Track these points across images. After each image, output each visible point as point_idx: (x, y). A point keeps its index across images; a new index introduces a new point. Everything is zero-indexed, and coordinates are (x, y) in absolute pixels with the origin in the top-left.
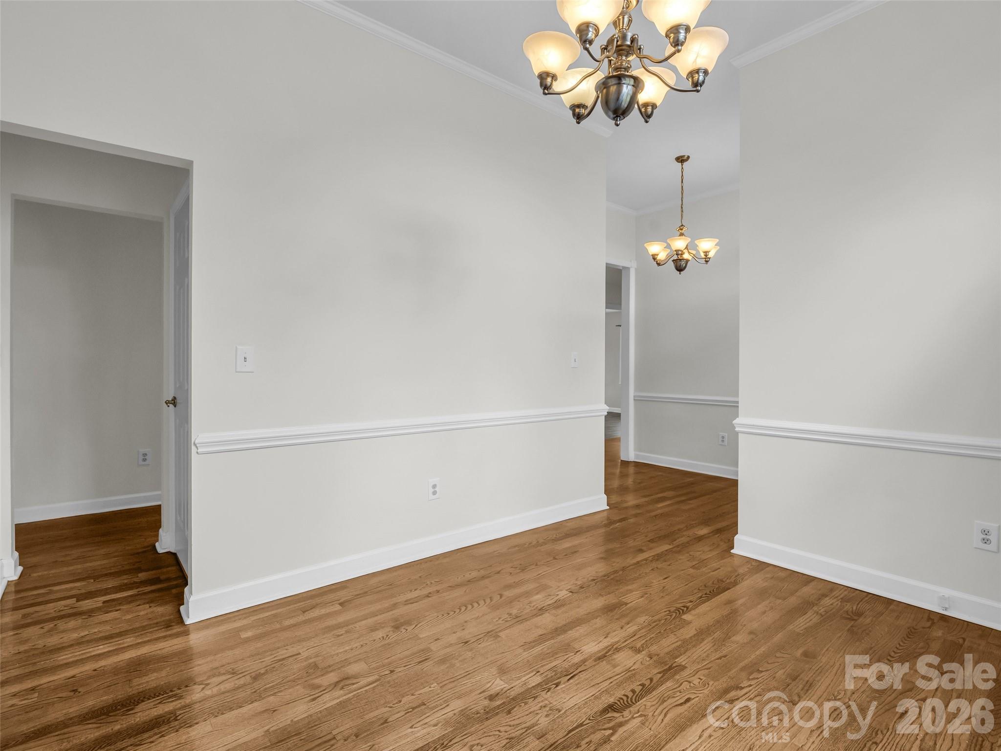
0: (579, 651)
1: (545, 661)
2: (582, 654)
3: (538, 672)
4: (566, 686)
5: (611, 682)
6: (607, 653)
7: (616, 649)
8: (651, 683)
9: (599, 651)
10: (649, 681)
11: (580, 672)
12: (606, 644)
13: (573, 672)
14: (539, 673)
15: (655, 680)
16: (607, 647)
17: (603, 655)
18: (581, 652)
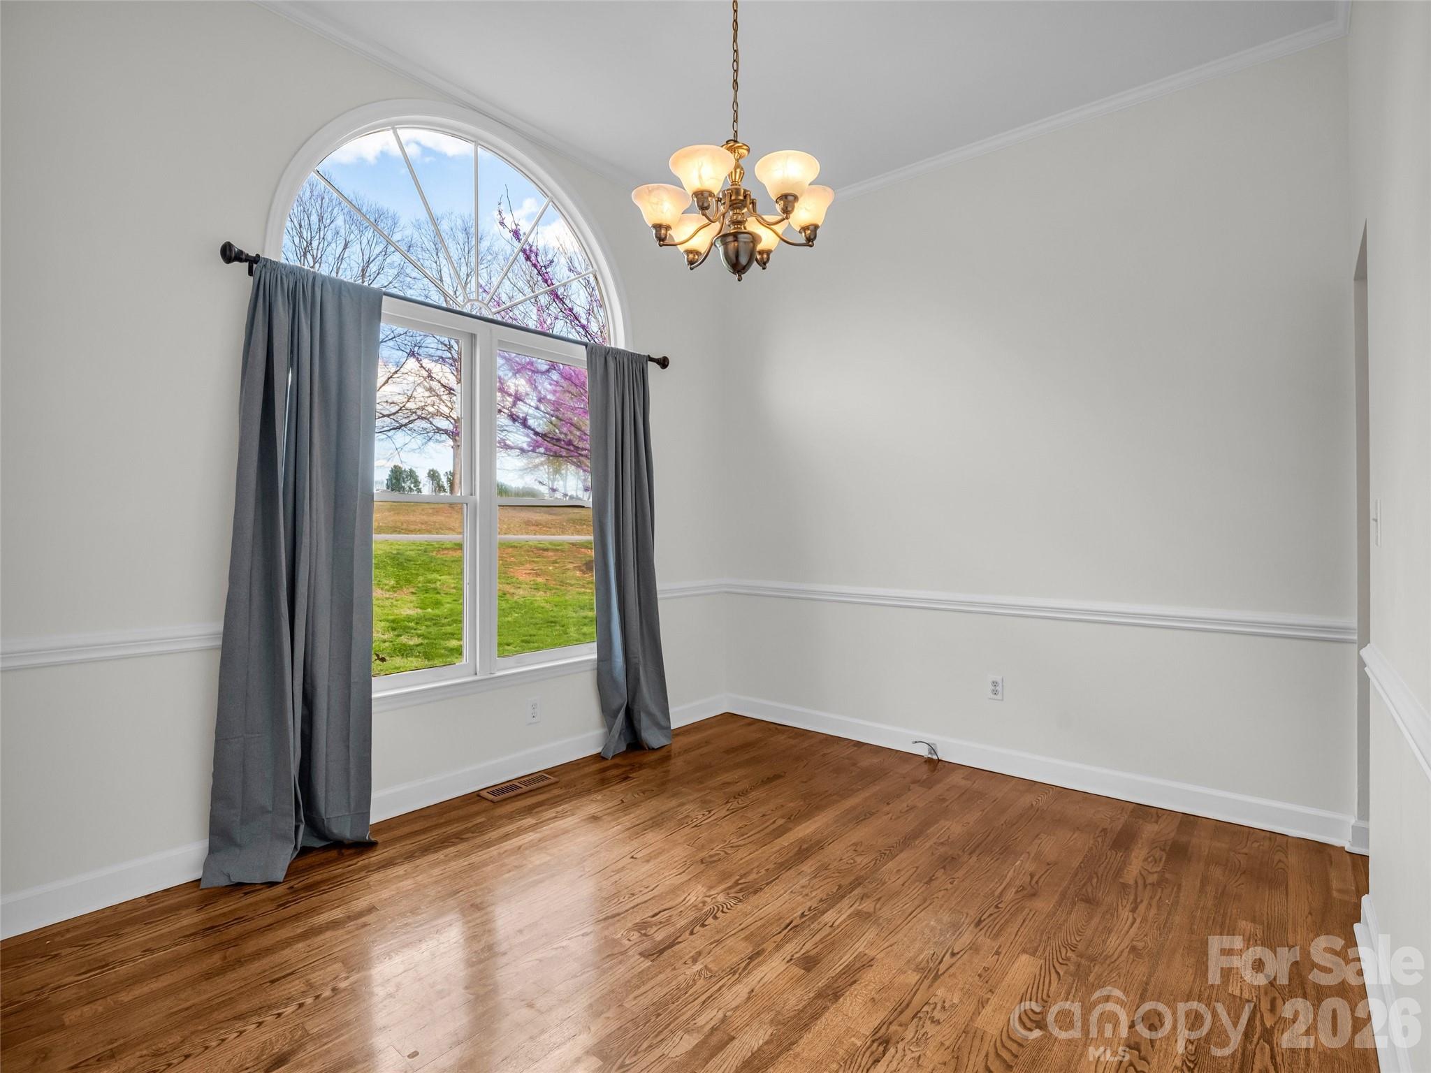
0: (788, 962)
1: (829, 942)
2: (783, 958)
3: (831, 926)
4: (792, 915)
5: (740, 925)
6: (748, 964)
7: (734, 973)
8: (693, 929)
9: (759, 965)
10: (695, 932)
11: (780, 932)
12: (751, 978)
13: (788, 932)
14: (830, 924)
15: (688, 932)
16: (748, 973)
17: (754, 960)
18: (786, 960)
